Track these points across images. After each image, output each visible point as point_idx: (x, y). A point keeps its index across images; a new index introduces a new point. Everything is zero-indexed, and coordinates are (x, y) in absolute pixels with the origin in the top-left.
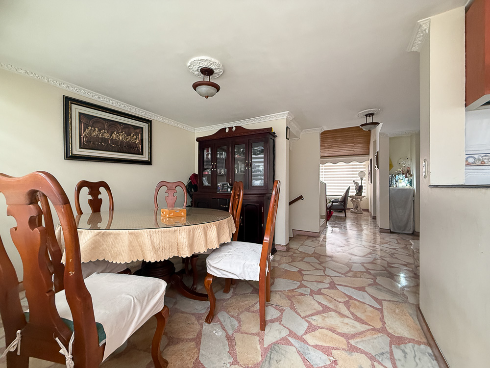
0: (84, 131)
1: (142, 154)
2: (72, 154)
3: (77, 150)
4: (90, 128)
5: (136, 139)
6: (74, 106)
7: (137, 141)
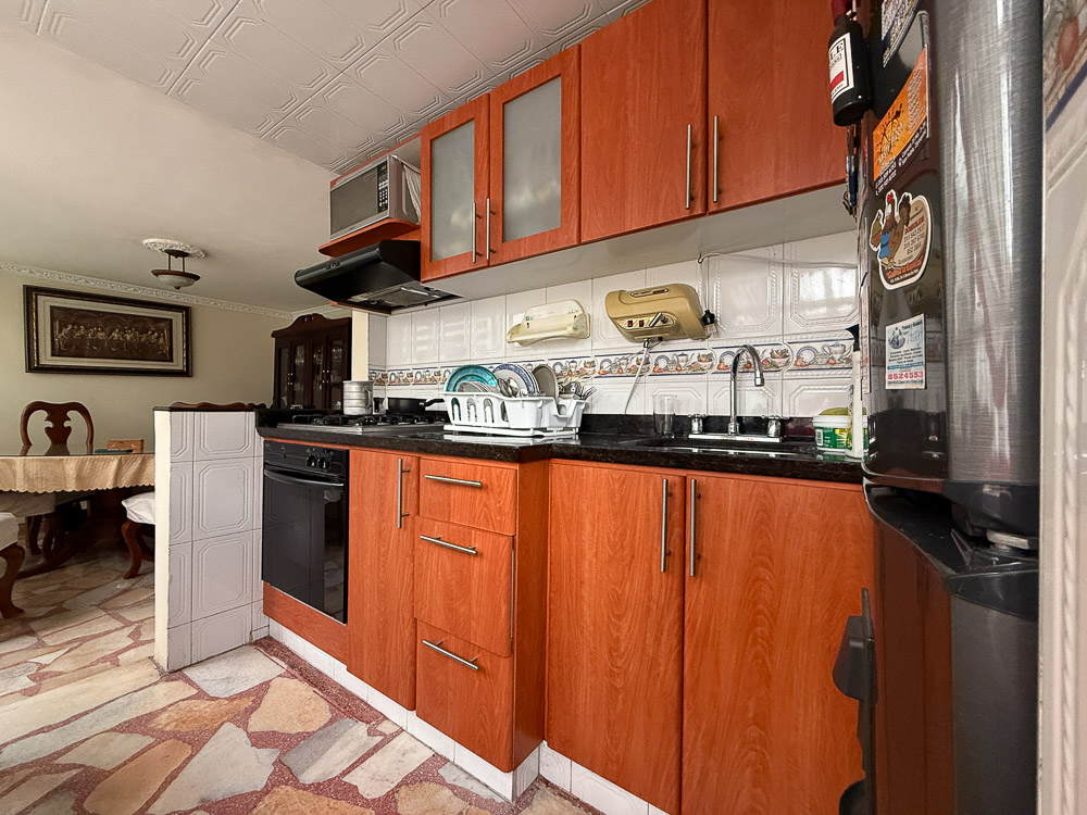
0: (60, 331)
1: (171, 361)
2: (38, 363)
3: (47, 359)
4: (70, 327)
5: (159, 337)
6: (41, 299)
7: (161, 341)
